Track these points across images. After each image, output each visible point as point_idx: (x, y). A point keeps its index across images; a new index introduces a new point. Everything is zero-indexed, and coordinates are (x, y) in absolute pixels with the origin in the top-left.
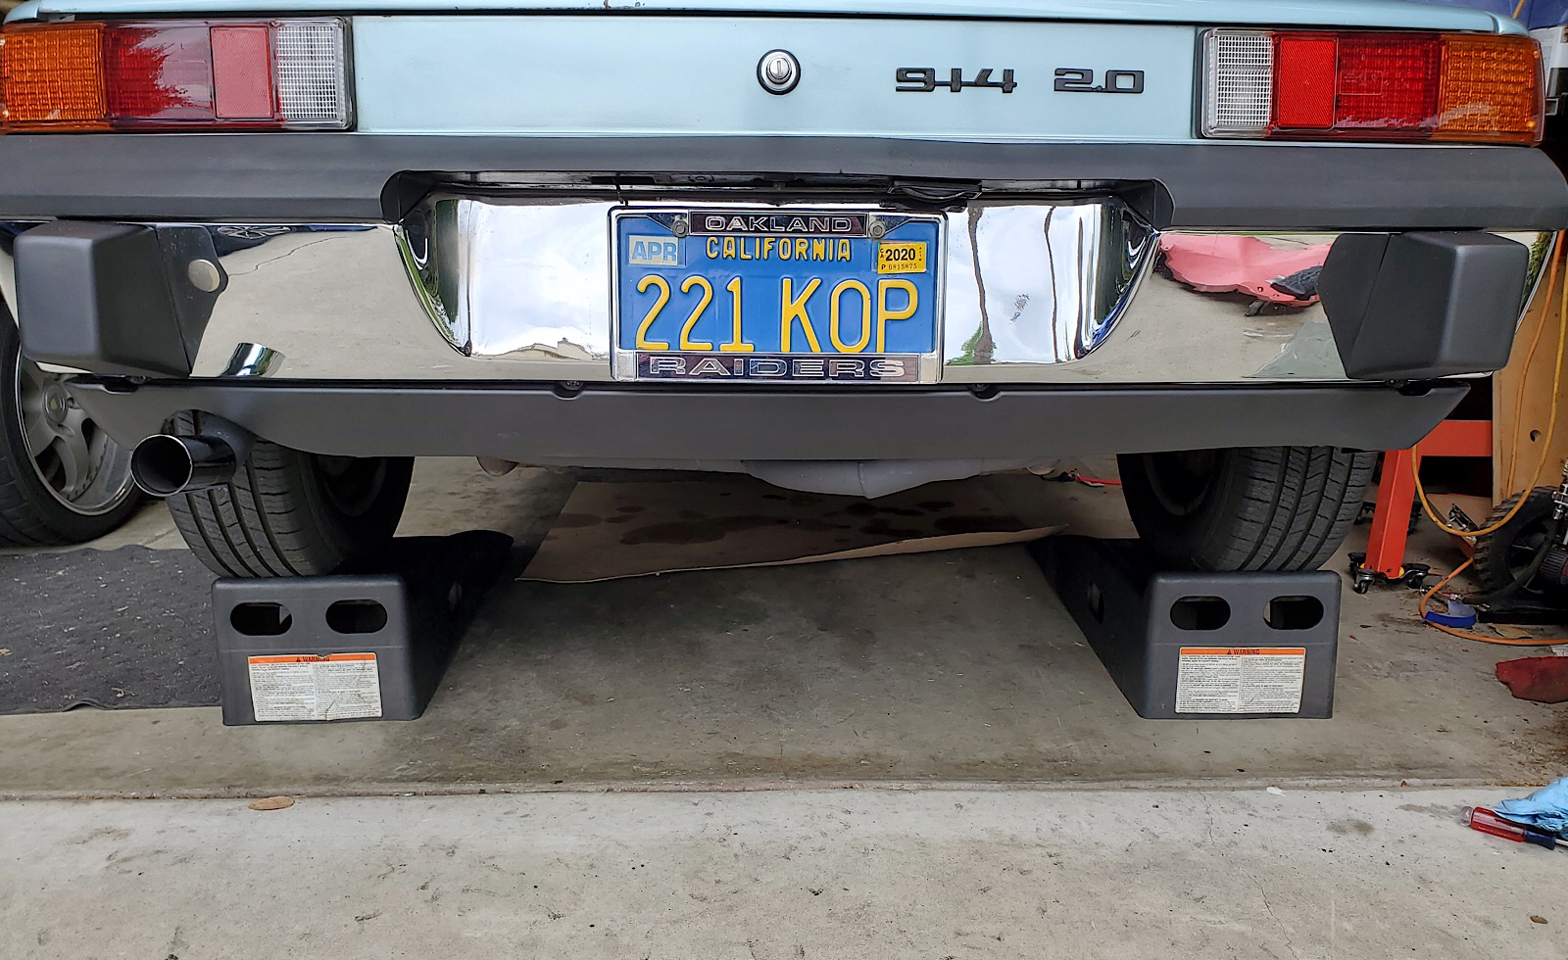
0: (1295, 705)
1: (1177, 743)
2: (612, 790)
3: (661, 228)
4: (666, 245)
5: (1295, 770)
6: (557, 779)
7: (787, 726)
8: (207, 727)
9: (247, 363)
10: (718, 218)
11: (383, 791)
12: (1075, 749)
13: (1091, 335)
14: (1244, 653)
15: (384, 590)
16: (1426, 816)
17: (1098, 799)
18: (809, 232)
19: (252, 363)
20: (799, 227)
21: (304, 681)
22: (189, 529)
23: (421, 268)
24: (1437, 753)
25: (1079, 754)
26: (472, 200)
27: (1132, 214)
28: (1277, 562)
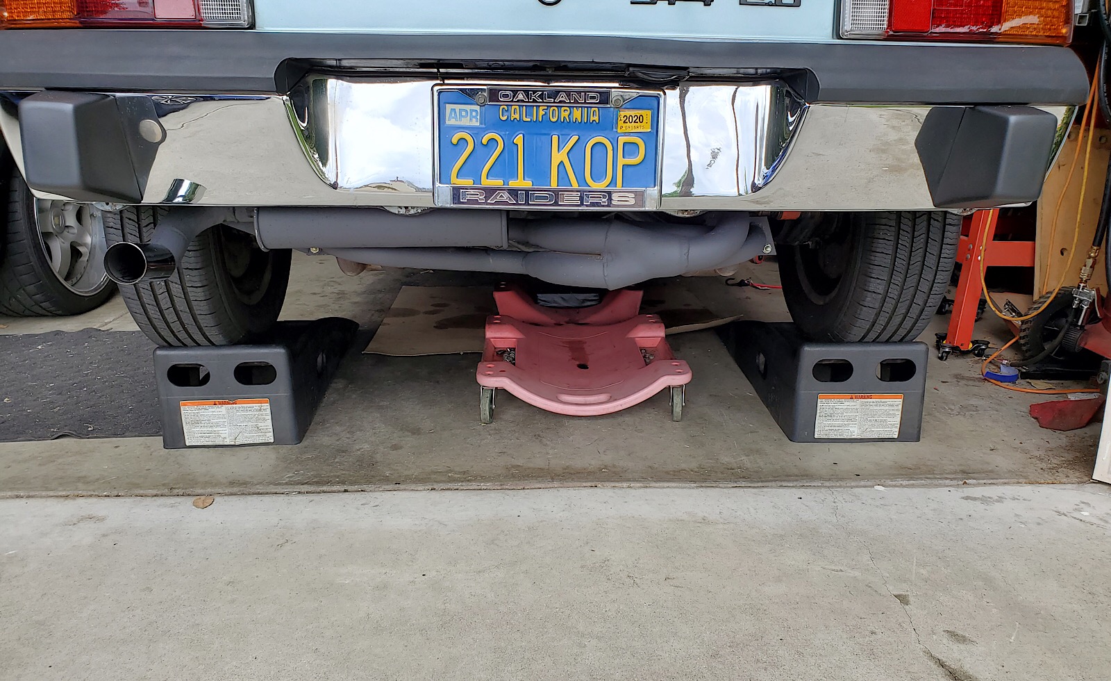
0: (895, 433)
1: (816, 458)
2: (435, 489)
3: (469, 100)
4: (472, 111)
5: (893, 475)
6: (397, 482)
7: (553, 448)
8: (152, 450)
9: (179, 194)
10: (508, 92)
11: (278, 491)
12: (746, 461)
13: (762, 176)
14: (862, 398)
15: (275, 356)
16: (978, 503)
17: (761, 493)
18: (570, 103)
19: (184, 194)
20: (563, 99)
21: (219, 418)
22: (138, 311)
23: (302, 128)
24: (988, 463)
25: (749, 464)
26: (338, 79)
27: (792, 92)
28: (885, 336)
